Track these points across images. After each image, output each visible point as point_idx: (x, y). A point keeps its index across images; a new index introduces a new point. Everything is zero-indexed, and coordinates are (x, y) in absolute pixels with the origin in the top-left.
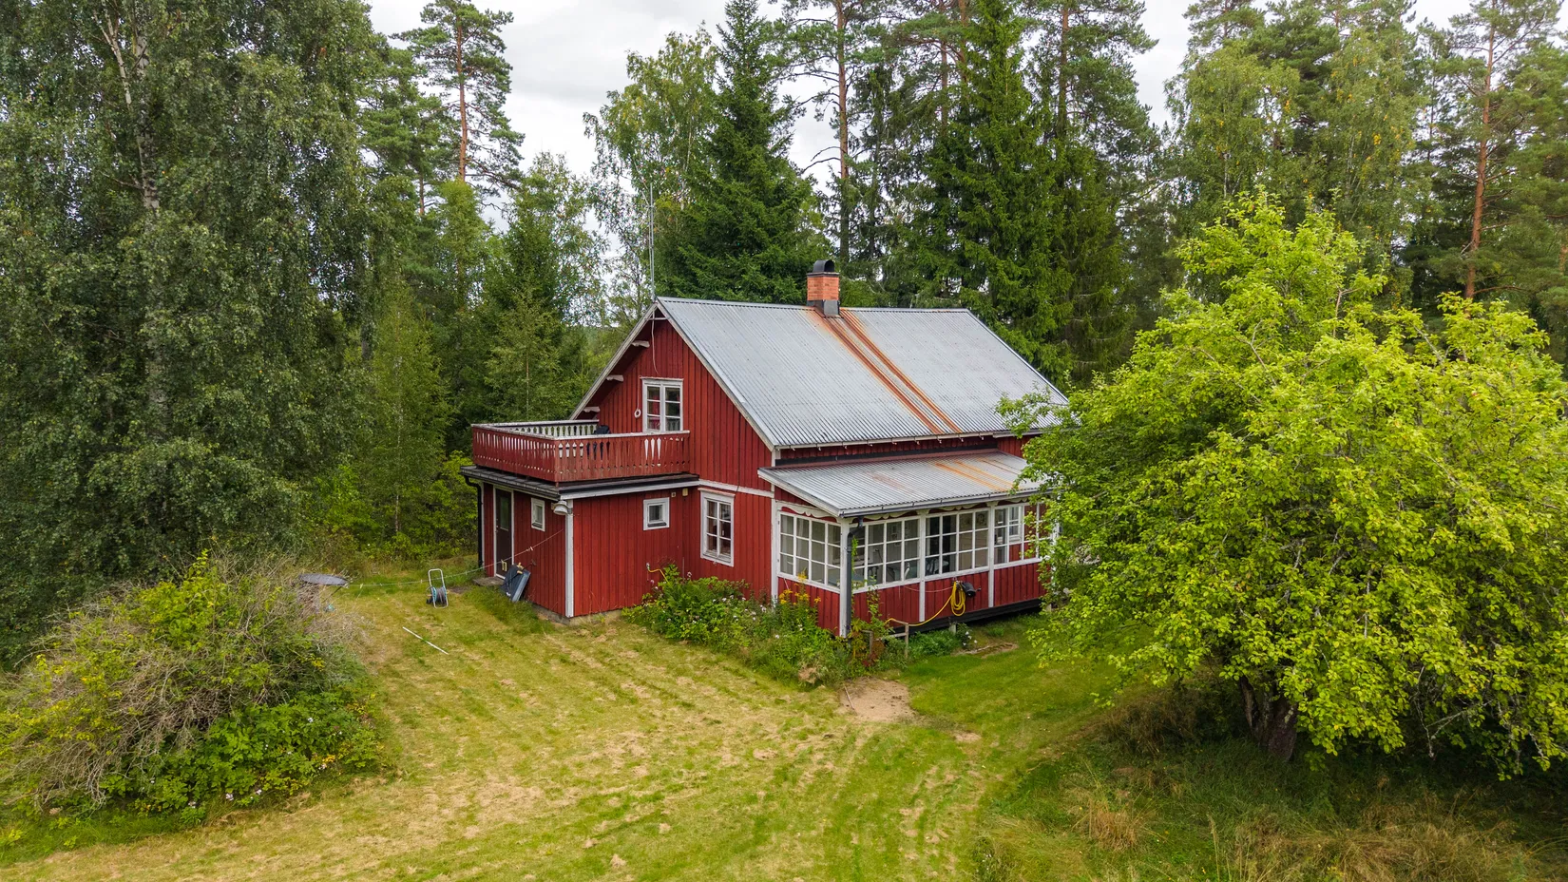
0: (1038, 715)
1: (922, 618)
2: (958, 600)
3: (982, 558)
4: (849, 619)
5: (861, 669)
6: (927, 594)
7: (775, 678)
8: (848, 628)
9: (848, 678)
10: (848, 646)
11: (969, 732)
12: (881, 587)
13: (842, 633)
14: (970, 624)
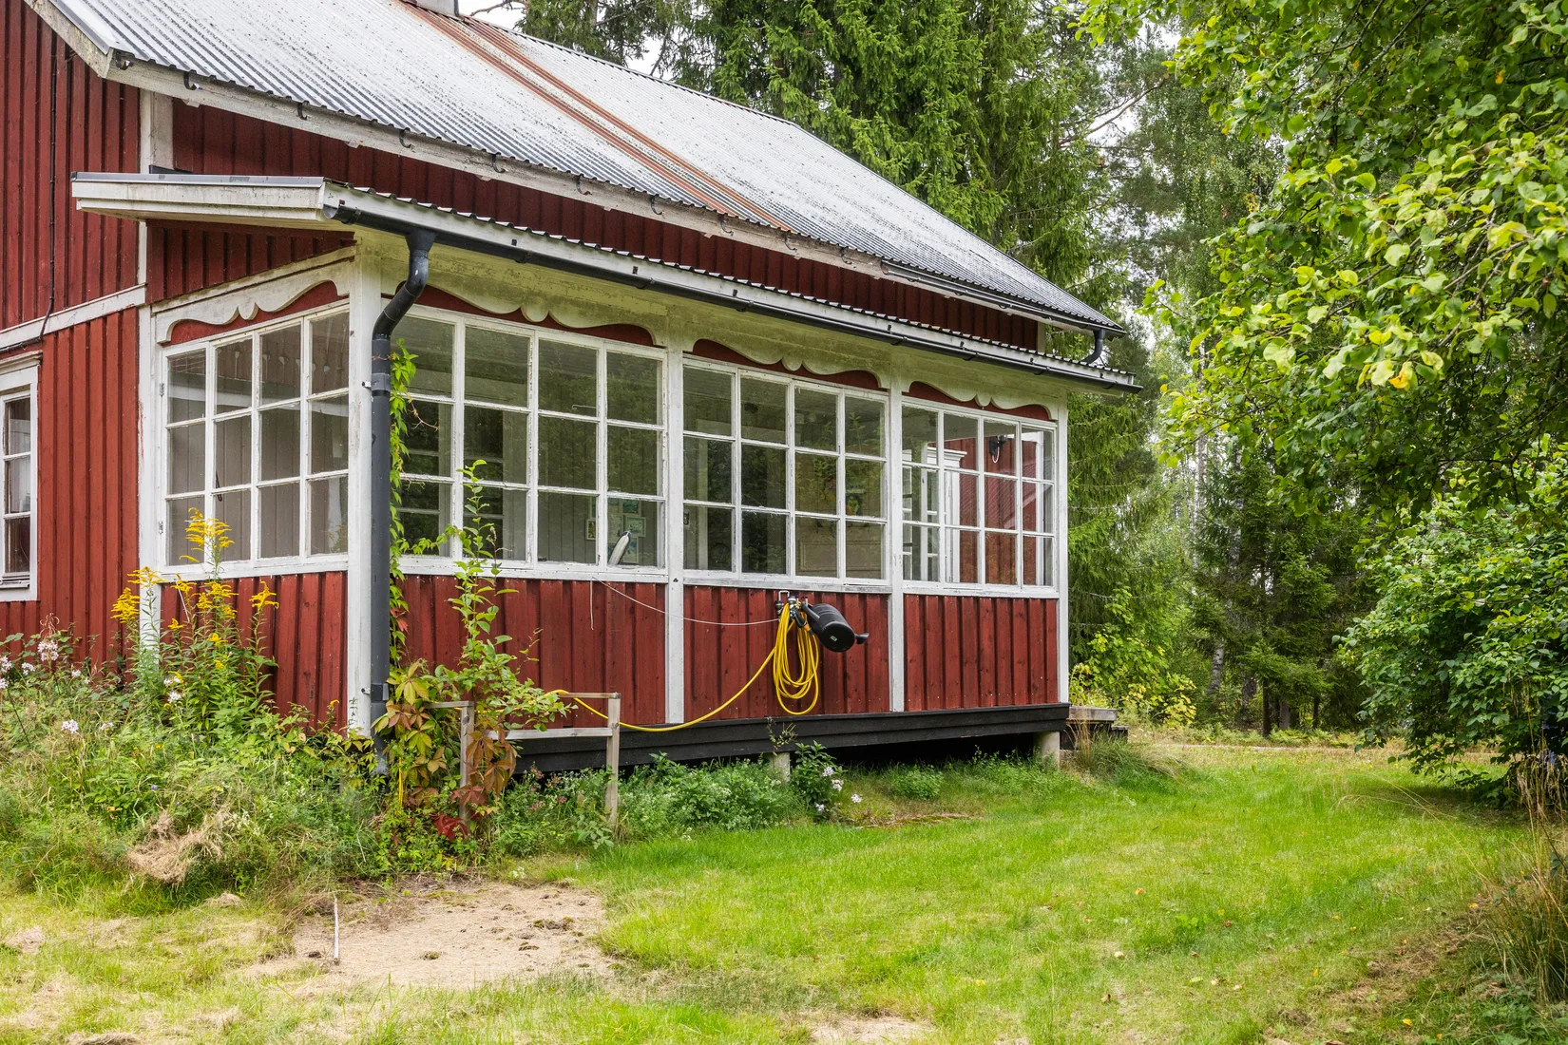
0: (1153, 946)
1: (675, 713)
2: (795, 669)
3: (866, 555)
4: (383, 663)
5: (421, 847)
6: (691, 631)
7: (27, 886)
8: (376, 695)
9: (352, 874)
10: (378, 765)
11: (873, 1013)
12: (510, 569)
13: (359, 720)
14: (845, 757)
